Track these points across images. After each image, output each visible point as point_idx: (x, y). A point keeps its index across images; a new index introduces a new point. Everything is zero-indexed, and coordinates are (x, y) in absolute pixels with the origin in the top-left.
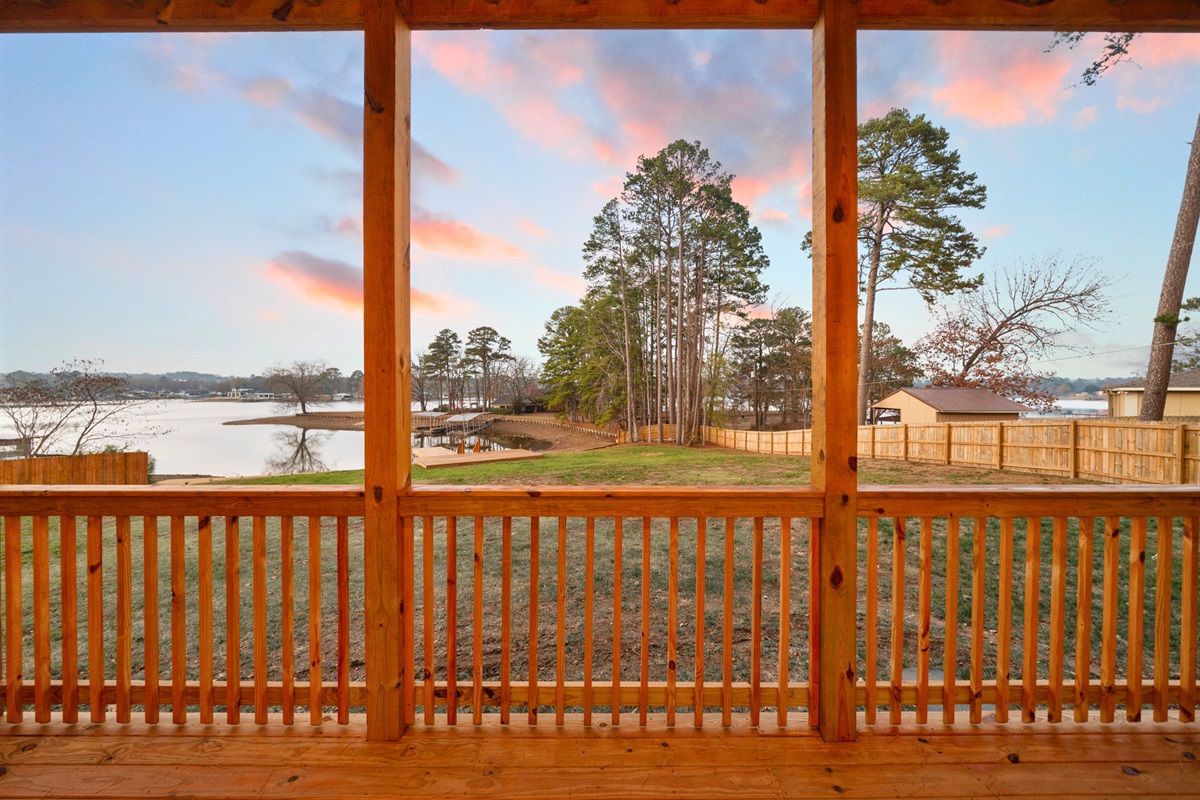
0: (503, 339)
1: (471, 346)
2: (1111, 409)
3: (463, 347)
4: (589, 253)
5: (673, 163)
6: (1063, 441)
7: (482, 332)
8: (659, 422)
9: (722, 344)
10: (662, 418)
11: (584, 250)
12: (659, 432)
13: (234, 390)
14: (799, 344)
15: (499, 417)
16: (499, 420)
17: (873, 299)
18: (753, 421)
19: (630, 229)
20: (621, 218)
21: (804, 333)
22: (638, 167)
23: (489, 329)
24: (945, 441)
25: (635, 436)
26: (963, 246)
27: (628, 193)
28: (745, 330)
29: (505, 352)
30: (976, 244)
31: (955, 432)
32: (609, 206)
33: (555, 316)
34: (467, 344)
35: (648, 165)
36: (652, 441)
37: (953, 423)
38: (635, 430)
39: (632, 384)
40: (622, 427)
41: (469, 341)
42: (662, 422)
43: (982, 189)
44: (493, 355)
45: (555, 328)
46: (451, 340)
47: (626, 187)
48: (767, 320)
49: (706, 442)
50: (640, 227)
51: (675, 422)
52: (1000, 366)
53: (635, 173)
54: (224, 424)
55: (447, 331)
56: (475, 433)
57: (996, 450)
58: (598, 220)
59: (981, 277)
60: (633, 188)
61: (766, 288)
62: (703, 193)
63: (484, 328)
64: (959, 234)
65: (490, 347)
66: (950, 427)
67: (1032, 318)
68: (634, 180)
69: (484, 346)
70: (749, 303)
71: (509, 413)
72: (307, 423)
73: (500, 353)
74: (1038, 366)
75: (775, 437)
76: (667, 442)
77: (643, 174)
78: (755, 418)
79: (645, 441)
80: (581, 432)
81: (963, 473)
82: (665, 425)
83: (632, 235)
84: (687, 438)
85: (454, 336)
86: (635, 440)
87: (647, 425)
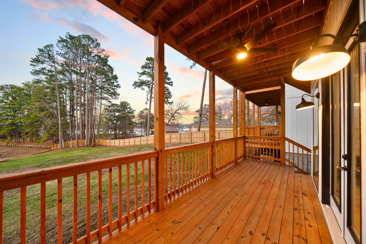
2: (190, 130)
4: (35, 64)
5: (84, 42)
6: (190, 136)
8: (76, 139)
9: (102, 111)
10: (78, 137)
11: (31, 61)
12: (76, 143)
14: (127, 113)
17: (151, 103)
18: (113, 137)
19: (60, 59)
20: (55, 53)
21: (128, 110)
22: (66, 36)
24: (170, 138)
25: (63, 145)
26: (169, 94)
27: (60, 44)
28: (109, 106)
30: (171, 94)
31: (172, 136)
32: (48, 46)
35: (71, 37)
36: (72, 147)
37: (171, 134)
38: (63, 143)
39: (61, 124)
40: (55, 143)
42: (78, 139)
43: (172, 82)
47: (59, 42)
48: (117, 104)
49: (98, 145)
50: (65, 60)
52: (174, 121)
53: (65, 38)
57: (179, 139)
58: (41, 50)
59: (173, 101)
60: (62, 43)
61: (119, 95)
62: (96, 57)
64: (168, 91)
66: (171, 135)
67: (179, 111)
68: (62, 41)
70: (113, 98)
74: (180, 122)
75: (125, 141)
76: (80, 147)
77: (68, 40)
78: (114, 136)
79: (69, 147)
81: (174, 144)
83: (61, 62)
86: (63, 147)
87: (70, 140)
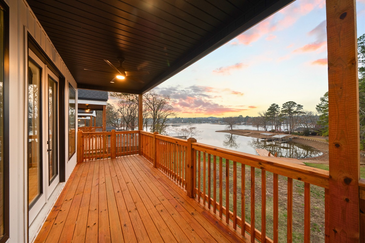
0: (299, 105)
1: (284, 109)
3: (281, 110)
7: (289, 104)
13: (219, 121)
15: (296, 136)
16: (296, 138)
23: (292, 102)
29: (300, 110)
33: (327, 94)
41: (283, 107)
44: (294, 112)
46: (276, 107)
54: (216, 131)
55: (274, 104)
63: (289, 102)
71: (302, 135)
72: (232, 133)
73: (297, 111)
85: (277, 106)
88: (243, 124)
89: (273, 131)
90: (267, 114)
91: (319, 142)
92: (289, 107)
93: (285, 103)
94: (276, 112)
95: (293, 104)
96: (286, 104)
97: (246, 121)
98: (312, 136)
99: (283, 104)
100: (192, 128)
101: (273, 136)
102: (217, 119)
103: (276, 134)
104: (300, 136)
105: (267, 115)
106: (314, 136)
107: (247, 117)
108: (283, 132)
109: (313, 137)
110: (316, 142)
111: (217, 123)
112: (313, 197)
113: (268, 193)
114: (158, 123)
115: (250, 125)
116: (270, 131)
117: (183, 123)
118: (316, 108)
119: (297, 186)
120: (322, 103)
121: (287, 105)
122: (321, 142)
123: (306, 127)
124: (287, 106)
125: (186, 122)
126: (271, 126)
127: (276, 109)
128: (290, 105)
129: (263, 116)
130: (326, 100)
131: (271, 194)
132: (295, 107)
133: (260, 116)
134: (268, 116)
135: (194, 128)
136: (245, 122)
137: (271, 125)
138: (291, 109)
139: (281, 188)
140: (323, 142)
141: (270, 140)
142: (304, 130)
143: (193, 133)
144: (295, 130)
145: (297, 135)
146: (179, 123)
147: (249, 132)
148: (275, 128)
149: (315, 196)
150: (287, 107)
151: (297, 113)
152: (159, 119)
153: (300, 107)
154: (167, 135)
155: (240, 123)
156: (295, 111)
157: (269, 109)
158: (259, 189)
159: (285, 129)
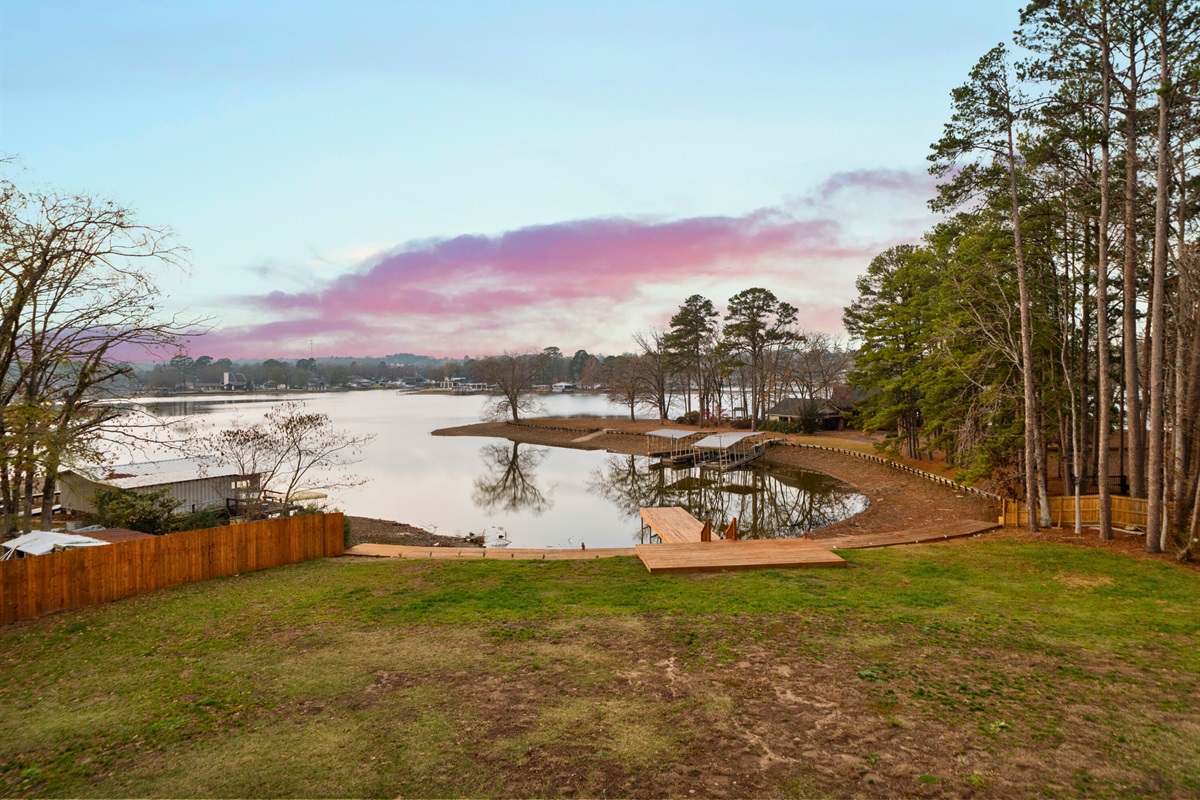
0: (785, 306)
1: (733, 322)
3: (721, 323)
4: (943, 161)
7: (750, 297)
8: (1101, 489)
10: (1110, 482)
12: (1101, 511)
13: (447, 379)
15: (777, 437)
16: (777, 444)
19: (1034, 96)
20: (1012, 79)
23: (762, 291)
25: (1044, 514)
27: (1030, 29)
29: (787, 328)
32: (985, 61)
33: (877, 267)
34: (726, 319)
36: (1085, 531)
38: (1043, 503)
40: (1013, 494)
41: (728, 313)
42: (1110, 490)
44: (768, 333)
45: (877, 288)
46: (703, 313)
47: (1027, 15)
50: (1056, 86)
51: (1143, 494)
54: (436, 433)
55: (696, 298)
56: (738, 468)
58: (960, 94)
60: (1041, 15)
63: (753, 291)
65: (762, 320)
69: (754, 320)
71: (794, 431)
72: (519, 435)
73: (779, 331)
76: (1121, 537)
79: (1068, 527)
80: (926, 481)
82: (1116, 499)
84: (1176, 540)
85: (708, 305)
86: (1043, 523)
87: (1072, 493)
88: (564, 392)
89: (690, 420)
90: (668, 340)
91: (852, 454)
92: (752, 312)
93: (739, 293)
94: (703, 334)
95: (765, 299)
96: (743, 299)
97: (576, 375)
98: (826, 432)
99: (730, 300)
100: (301, 421)
101: (698, 440)
102: (437, 367)
103: (705, 430)
104: (787, 437)
105: (669, 347)
106: (831, 433)
107: (582, 357)
108: (728, 420)
109: (829, 436)
110: (841, 456)
111: (438, 385)
112: (941, 722)
113: (771, 755)
114: (32, 391)
115: (595, 393)
116: (680, 421)
117: (228, 391)
118: (845, 320)
119: (862, 677)
120: (861, 301)
121: (745, 302)
122: (857, 454)
123: (808, 397)
124: (745, 308)
125: (249, 384)
126: (682, 397)
127: (702, 319)
128: (756, 304)
129: (654, 348)
130: (873, 289)
131: (786, 755)
132: (771, 311)
133: (640, 352)
134: (672, 351)
135: (313, 420)
136: (570, 378)
137: (683, 389)
138: (759, 319)
139: (812, 706)
140: (862, 454)
141: (685, 462)
142: (802, 409)
143: (309, 453)
144: (772, 411)
145: (777, 433)
146: (201, 393)
147: (597, 430)
148: (698, 404)
149: (945, 717)
150: (744, 312)
151: (778, 337)
152: (39, 365)
153: (790, 315)
154: (112, 476)
155: (551, 384)
156: (773, 330)
157: (676, 321)
158: (724, 742)
159: (737, 409)
